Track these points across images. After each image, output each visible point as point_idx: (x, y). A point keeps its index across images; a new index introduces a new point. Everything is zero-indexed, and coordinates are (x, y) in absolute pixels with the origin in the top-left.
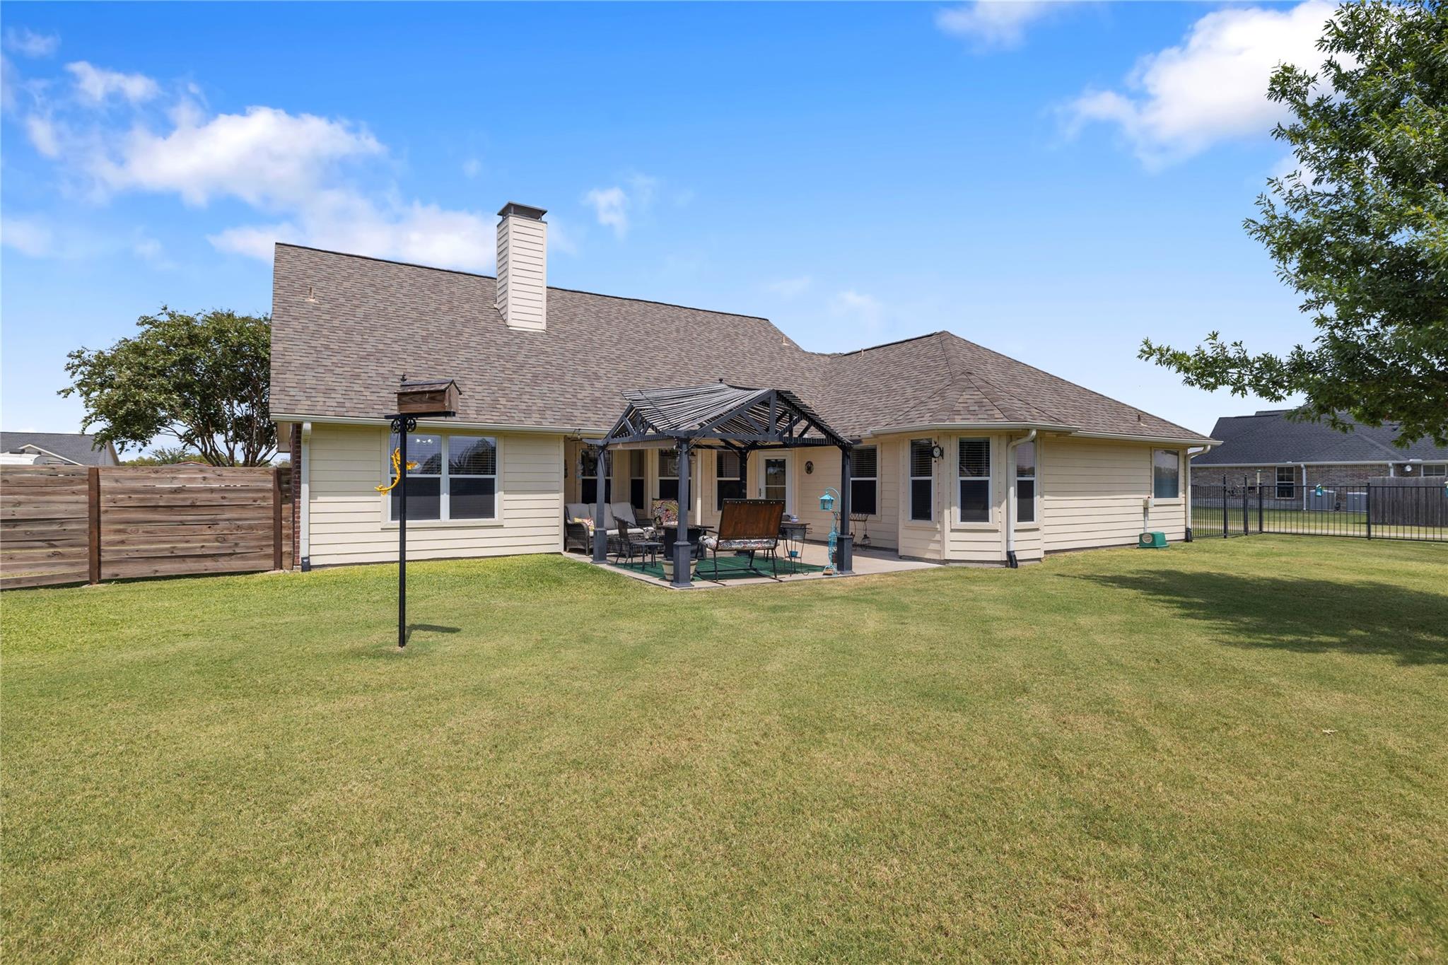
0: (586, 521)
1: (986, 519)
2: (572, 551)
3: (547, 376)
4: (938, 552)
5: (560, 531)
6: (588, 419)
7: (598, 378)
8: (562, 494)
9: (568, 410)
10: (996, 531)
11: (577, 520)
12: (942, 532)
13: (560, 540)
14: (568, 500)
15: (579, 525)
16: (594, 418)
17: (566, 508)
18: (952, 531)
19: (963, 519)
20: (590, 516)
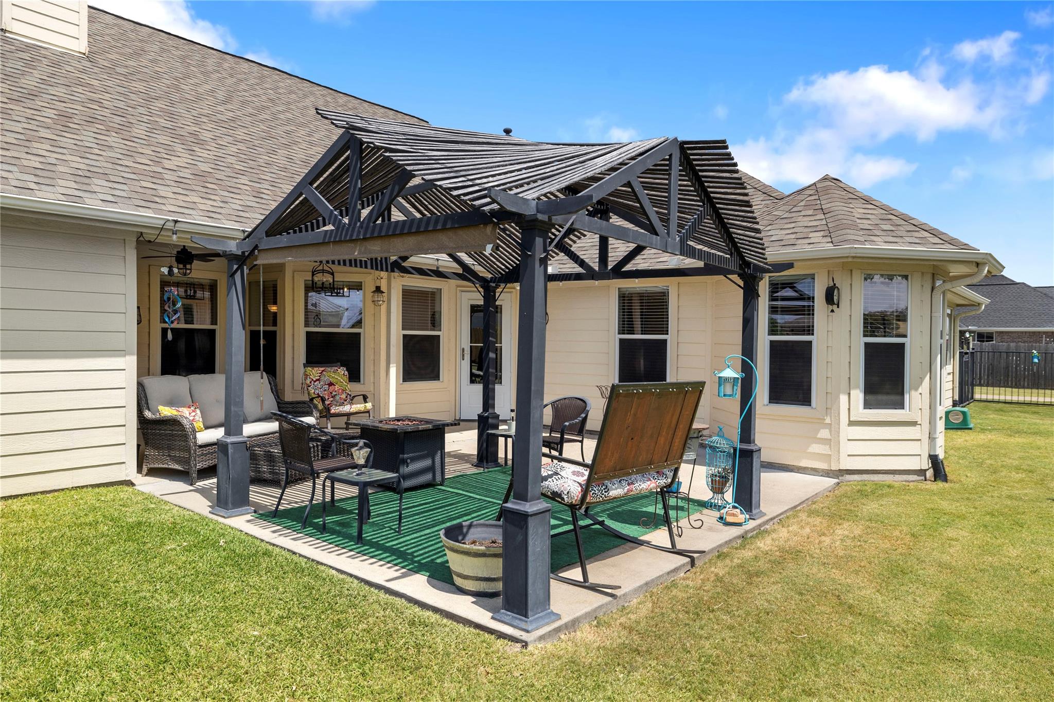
0: (186, 412)
1: (901, 406)
2: (153, 472)
3: (92, 120)
4: (827, 458)
5: (130, 435)
6: (192, 206)
7: (201, 143)
8: (134, 359)
9: (144, 184)
10: (914, 423)
11: (166, 411)
12: (834, 429)
13: (130, 454)
14: (143, 370)
15: (173, 422)
16: (207, 205)
17: (140, 385)
18: (852, 423)
19: (867, 405)
20: (194, 402)
